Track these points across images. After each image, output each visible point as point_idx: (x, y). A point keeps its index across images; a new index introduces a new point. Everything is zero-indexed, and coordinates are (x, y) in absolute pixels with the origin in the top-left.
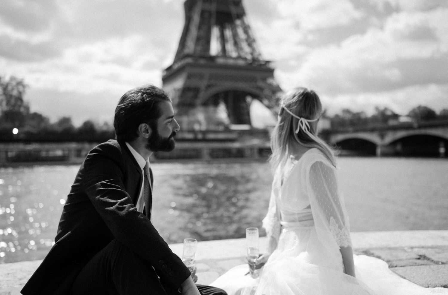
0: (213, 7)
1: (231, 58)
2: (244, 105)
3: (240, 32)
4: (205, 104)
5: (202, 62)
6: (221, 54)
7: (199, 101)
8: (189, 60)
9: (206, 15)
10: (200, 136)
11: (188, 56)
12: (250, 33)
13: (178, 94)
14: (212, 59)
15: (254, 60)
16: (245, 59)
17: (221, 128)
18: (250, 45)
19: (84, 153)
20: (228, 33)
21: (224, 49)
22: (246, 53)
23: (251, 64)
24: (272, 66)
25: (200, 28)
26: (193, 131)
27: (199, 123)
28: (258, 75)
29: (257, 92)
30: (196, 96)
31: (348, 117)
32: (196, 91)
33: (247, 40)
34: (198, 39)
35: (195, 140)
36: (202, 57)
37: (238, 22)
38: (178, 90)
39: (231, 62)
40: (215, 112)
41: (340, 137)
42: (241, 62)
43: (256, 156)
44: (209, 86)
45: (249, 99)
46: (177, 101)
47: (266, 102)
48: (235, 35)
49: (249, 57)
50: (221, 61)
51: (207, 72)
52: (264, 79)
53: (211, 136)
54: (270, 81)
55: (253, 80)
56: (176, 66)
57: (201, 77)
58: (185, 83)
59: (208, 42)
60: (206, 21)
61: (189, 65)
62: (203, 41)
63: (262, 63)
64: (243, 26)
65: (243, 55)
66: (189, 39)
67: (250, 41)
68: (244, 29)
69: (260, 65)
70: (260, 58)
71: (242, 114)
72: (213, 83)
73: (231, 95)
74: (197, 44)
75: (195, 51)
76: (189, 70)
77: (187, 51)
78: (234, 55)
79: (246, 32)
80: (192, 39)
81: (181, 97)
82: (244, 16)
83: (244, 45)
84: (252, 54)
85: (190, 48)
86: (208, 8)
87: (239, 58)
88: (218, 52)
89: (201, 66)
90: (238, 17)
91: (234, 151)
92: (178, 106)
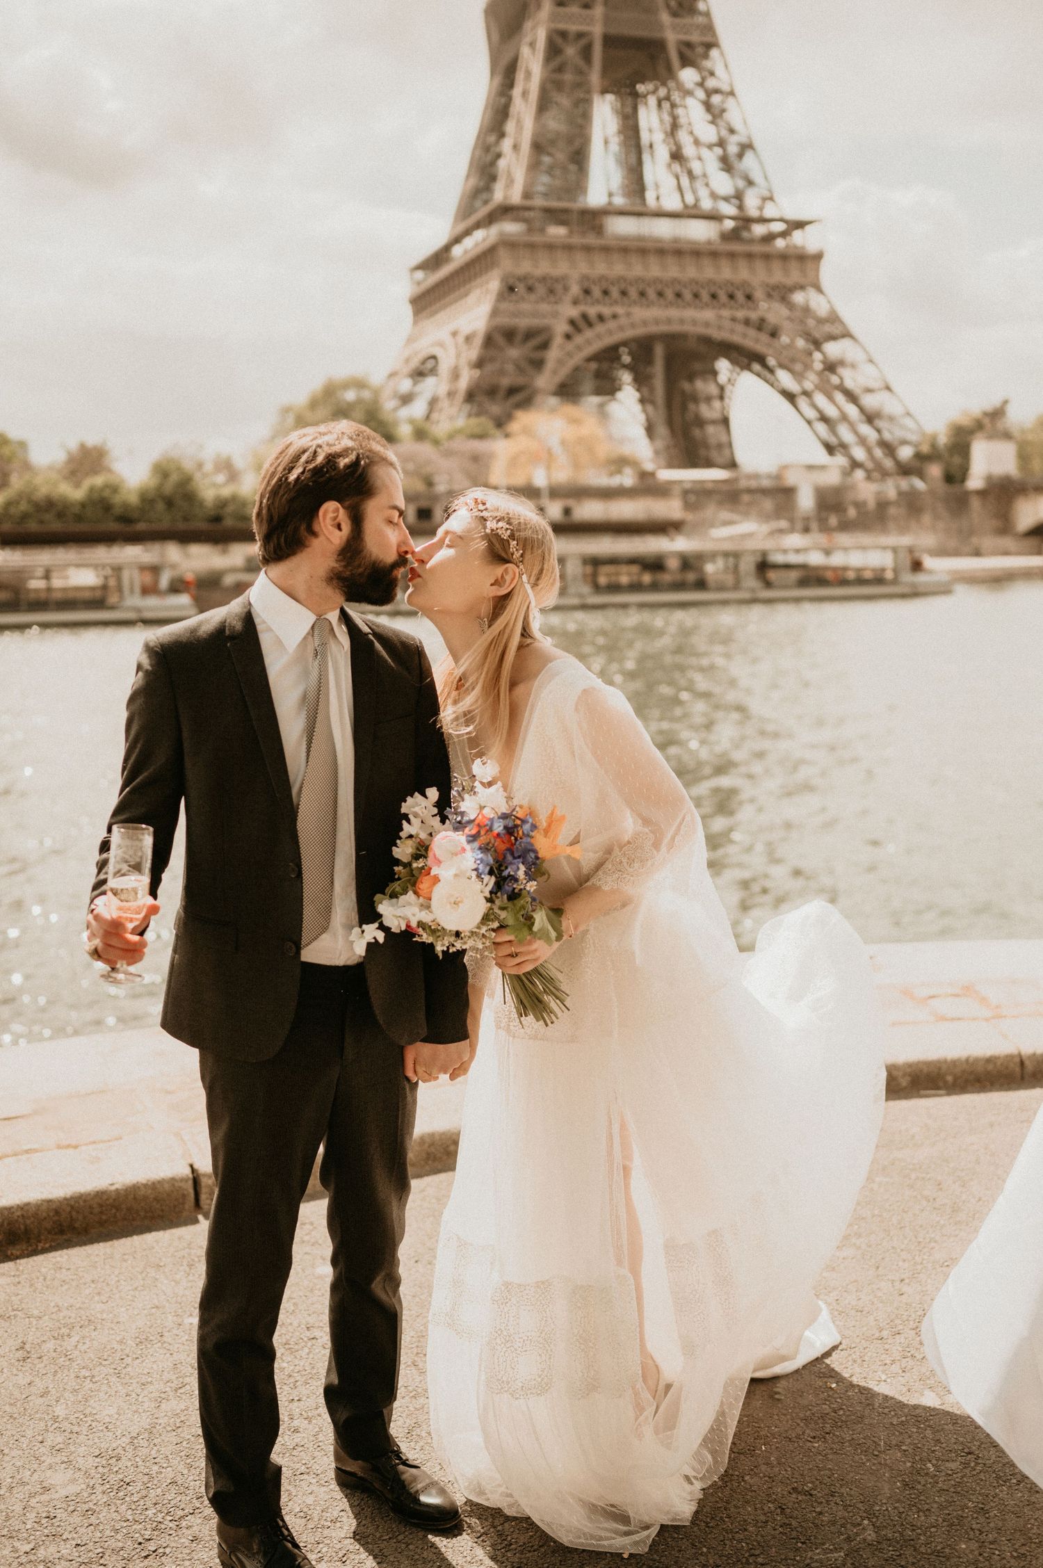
0: (595, 23)
1: (660, 213)
2: (707, 386)
3: (693, 112)
4: (567, 391)
5: (557, 232)
6: (618, 202)
7: (544, 381)
8: (511, 228)
9: (571, 51)
11: (505, 211)
12: (733, 116)
13: (474, 353)
14: (592, 219)
15: (745, 221)
16: (715, 217)
17: (627, 479)
18: (727, 164)
20: (650, 119)
21: (636, 185)
22: (714, 196)
23: (732, 236)
24: (810, 240)
25: (543, 105)
27: (548, 459)
28: (757, 276)
29: (754, 341)
30: (538, 364)
32: (538, 340)
33: (719, 145)
34: (539, 148)
36: (555, 216)
37: (688, 76)
38: (468, 339)
39: (663, 229)
42: (700, 231)
43: (751, 582)
44: (580, 325)
45: (724, 368)
46: (466, 379)
47: (785, 379)
48: (673, 129)
49: (727, 209)
50: (622, 227)
51: (573, 270)
52: (782, 293)
53: (590, 510)
54: (798, 298)
55: (739, 296)
56: (460, 253)
57: (552, 288)
58: (495, 313)
59: (579, 157)
60: (568, 77)
61: (509, 244)
62: (561, 156)
63: (778, 227)
64: (701, 94)
65: (706, 204)
66: (506, 145)
67: (733, 149)
68: (708, 106)
69: (769, 238)
70: (770, 211)
71: (700, 422)
72: (592, 311)
73: (659, 351)
74: (534, 166)
75: (527, 195)
76: (507, 264)
77: (499, 195)
78: (672, 202)
79: (715, 114)
80: (516, 147)
81: (479, 364)
82: (714, 53)
83: (708, 164)
84: (739, 196)
85: (510, 181)
86: (573, 28)
87: (691, 213)
88: (610, 195)
89: (550, 247)
90: (686, 62)
91: (673, 564)
92: (470, 396)
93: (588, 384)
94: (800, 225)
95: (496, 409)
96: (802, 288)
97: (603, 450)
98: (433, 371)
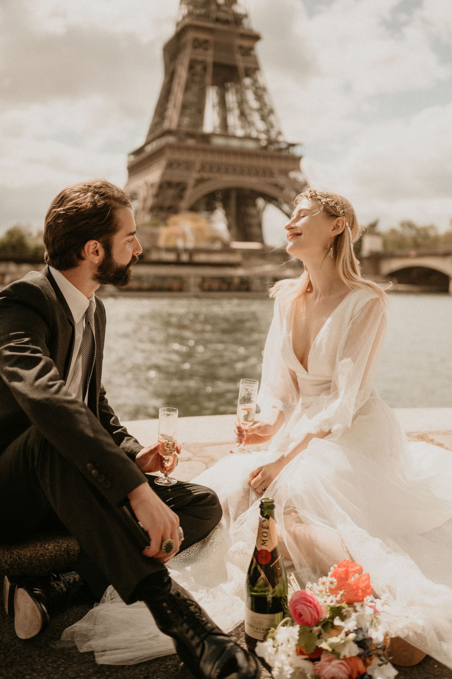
0: (209, 57)
1: (234, 137)
2: (252, 211)
3: (250, 96)
4: (193, 209)
5: (191, 142)
6: (218, 131)
7: (184, 204)
8: (171, 139)
9: (199, 68)
10: (185, 258)
11: (168, 132)
12: (266, 98)
13: (154, 191)
14: (206, 138)
15: (270, 142)
16: (257, 140)
17: (218, 246)
18: (264, 118)
19: (8, 279)
20: (231, 98)
21: (224, 124)
22: (258, 131)
23: (265, 148)
24: (297, 151)
25: (187, 89)
26: (174, 250)
27: (184, 236)
28: (275, 165)
29: (273, 192)
30: (181, 197)
31: (409, 233)
32: (181, 187)
33: (260, 110)
34: (184, 107)
35: (178, 263)
36: (190, 135)
37: (247, 81)
38: (152, 185)
39: (235, 143)
40: (209, 221)
41: (396, 264)
42: (250, 145)
44: (200, 181)
45: (260, 202)
46: (150, 202)
47: (286, 207)
48: (242, 103)
49: (263, 136)
50: (219, 142)
51: (198, 159)
52: (285, 173)
53: (202, 258)
54: (293, 175)
55: (267, 173)
56: (149, 149)
57: (189, 166)
58: (164, 175)
59: (200, 112)
60: (197, 78)
61: (170, 146)
62: (193, 110)
63: (284, 146)
64: (254, 88)
65: (254, 134)
66: (170, 105)
67: (266, 111)
68: (256, 94)
69: (280, 150)
70: (281, 139)
71: (250, 225)
72: (206, 175)
73: (233, 195)
74: (182, 114)
75: (179, 125)
76: (169, 155)
77: (166, 125)
78: (240, 133)
79: (259, 97)
80: (174, 106)
81: (156, 196)
82: (258, 73)
83: (256, 118)
84: (267, 132)
85: (171, 121)
86: (200, 58)
87: (248, 137)
88: (214, 128)
89: (188, 149)
90: (247, 75)
91: (236, 281)
92: (152, 209)
93: (202, 206)
94: (293, 145)
95: (163, 215)
96: (293, 170)
97: (208, 234)
98: (136, 199)
